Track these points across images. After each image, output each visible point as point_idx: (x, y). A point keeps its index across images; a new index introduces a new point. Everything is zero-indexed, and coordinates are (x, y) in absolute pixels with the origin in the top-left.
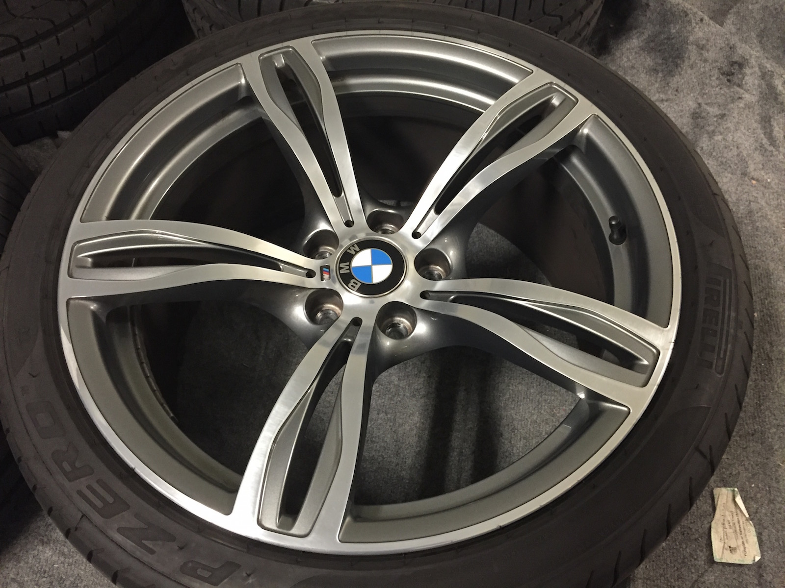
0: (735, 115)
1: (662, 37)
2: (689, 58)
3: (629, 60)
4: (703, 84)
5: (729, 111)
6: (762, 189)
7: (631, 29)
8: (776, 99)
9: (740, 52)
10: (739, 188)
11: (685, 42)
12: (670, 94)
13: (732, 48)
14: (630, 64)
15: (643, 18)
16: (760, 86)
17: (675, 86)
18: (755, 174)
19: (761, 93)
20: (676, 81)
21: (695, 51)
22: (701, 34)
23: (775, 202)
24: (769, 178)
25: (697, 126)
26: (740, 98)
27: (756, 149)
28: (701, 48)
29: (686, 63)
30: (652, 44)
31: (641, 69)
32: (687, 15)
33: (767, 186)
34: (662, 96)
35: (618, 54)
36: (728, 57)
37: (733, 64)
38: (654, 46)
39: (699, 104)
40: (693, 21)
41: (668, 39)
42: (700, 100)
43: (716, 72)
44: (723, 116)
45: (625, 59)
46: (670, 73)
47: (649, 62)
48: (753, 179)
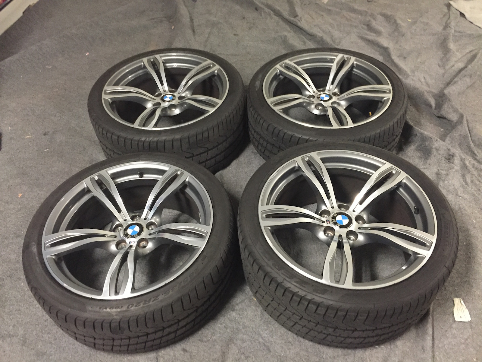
0: (452, 174)
1: (423, 146)
2: (433, 154)
3: (411, 153)
4: (439, 163)
5: (449, 172)
6: (464, 200)
7: (411, 142)
8: (467, 168)
9: (452, 151)
10: (455, 200)
11: (432, 148)
12: (427, 166)
13: (449, 150)
14: (411, 155)
15: (415, 139)
16: (460, 163)
17: (429, 163)
18: (461, 195)
19: (461, 166)
20: (429, 161)
21: (435, 151)
22: (437, 145)
23: (469, 205)
24: (466, 196)
25: (438, 178)
26: (453, 168)
27: (461, 186)
28: (437, 150)
29: (432, 155)
30: (419, 148)
31: (416, 157)
32: (431, 138)
33: (465, 199)
34: (425, 167)
35: (407, 151)
36: (447, 153)
37: (450, 155)
38: (419, 149)
39: (438, 170)
40: (434, 141)
41: (425, 146)
42: (439, 168)
43: (444, 159)
44: (447, 174)
45: (409, 153)
46: (427, 159)
47: (418, 154)
48: (460, 197)
